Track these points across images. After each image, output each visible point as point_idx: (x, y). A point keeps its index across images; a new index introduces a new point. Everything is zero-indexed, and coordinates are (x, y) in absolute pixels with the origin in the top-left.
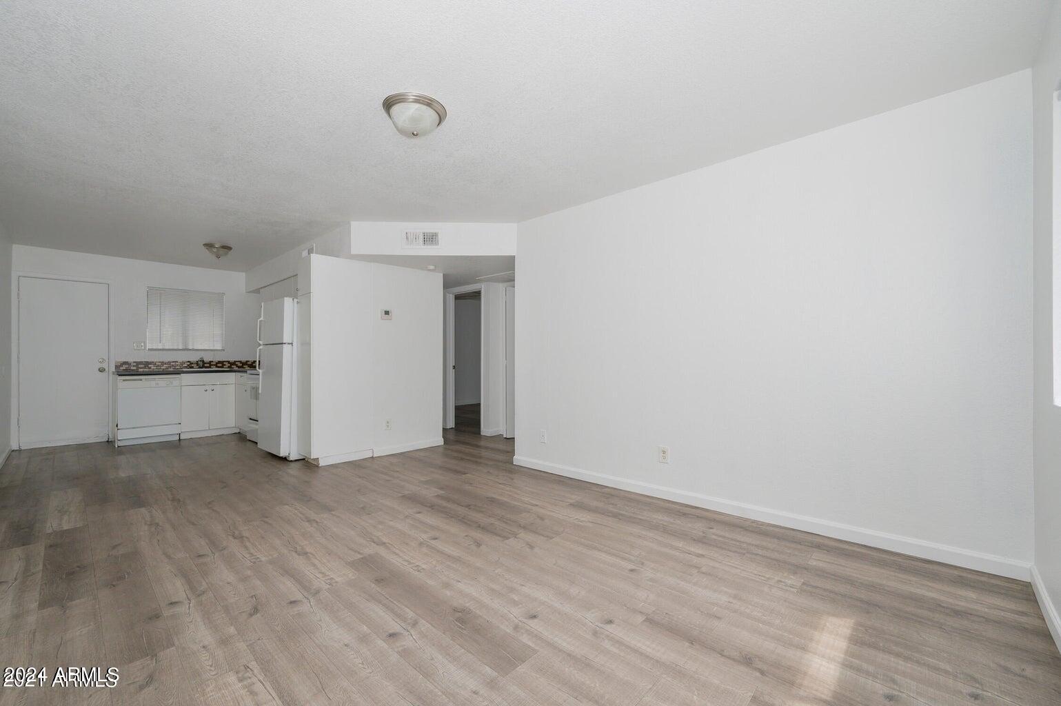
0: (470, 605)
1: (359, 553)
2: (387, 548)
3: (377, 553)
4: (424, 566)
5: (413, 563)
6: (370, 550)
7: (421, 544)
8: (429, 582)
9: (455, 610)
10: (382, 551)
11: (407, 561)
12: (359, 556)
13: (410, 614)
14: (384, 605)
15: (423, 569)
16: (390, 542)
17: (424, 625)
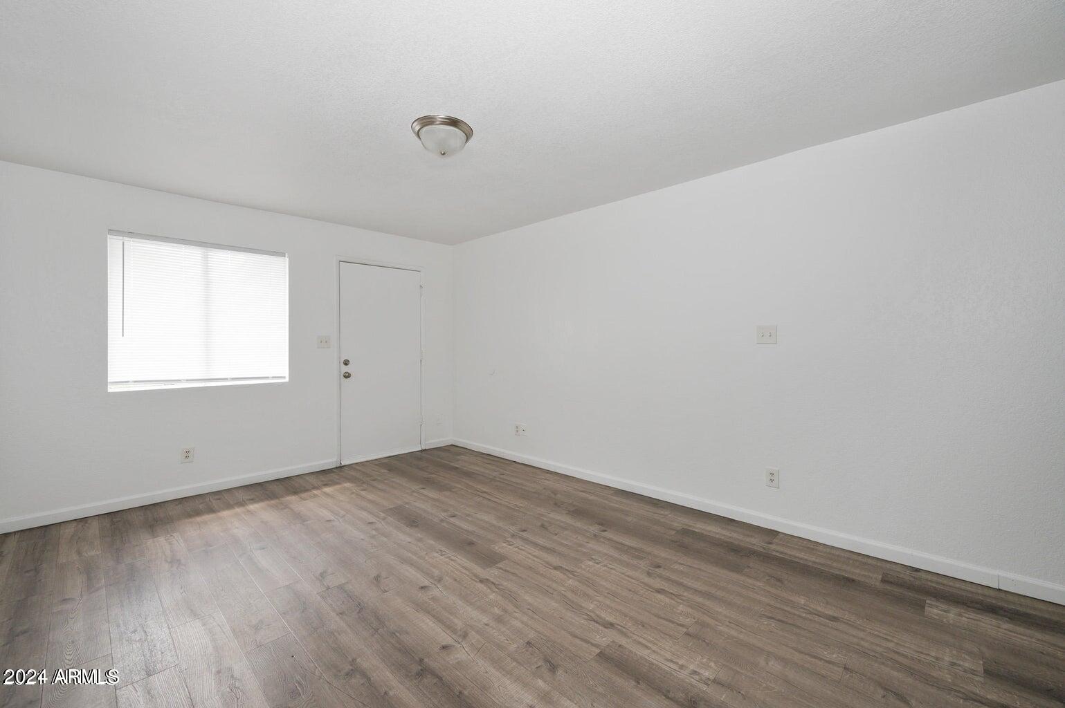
0: (408, 529)
1: (500, 568)
2: (475, 575)
3: (484, 569)
4: (436, 554)
5: (447, 558)
6: (491, 573)
7: (440, 580)
8: (432, 542)
9: (416, 526)
10: (478, 570)
11: (452, 560)
12: (500, 565)
13: (444, 524)
14: (462, 529)
15: (437, 552)
16: (475, 583)
17: (436, 520)
